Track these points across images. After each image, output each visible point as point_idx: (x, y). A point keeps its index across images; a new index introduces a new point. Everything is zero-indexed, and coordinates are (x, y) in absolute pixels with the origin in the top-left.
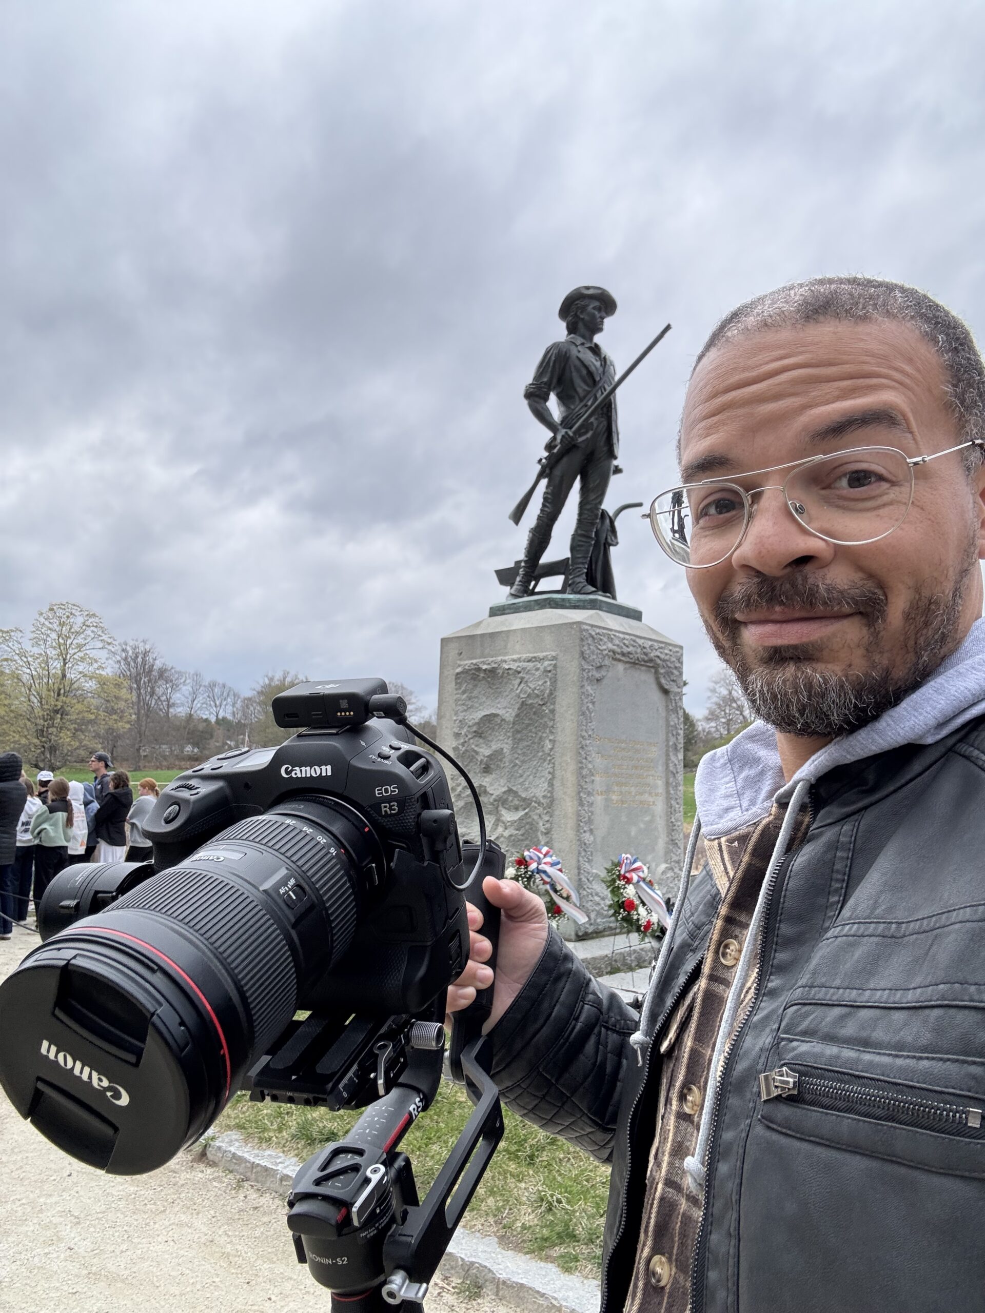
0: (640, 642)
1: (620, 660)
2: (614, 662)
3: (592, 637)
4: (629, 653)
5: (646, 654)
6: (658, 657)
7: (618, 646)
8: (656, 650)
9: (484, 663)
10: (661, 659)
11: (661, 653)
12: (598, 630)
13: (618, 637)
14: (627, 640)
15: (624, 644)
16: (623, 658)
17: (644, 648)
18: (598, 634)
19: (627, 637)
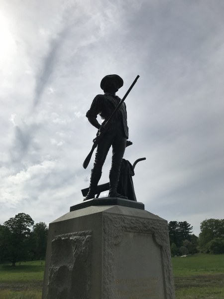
0: (141, 220)
1: (130, 232)
2: (126, 233)
3: (111, 220)
4: (135, 227)
5: (145, 227)
6: (153, 228)
7: (128, 223)
8: (152, 224)
9: (63, 237)
10: (155, 229)
11: (155, 225)
12: (114, 216)
13: (128, 219)
14: (133, 220)
15: (132, 223)
16: (132, 231)
17: (145, 224)
18: (115, 218)
19: (134, 218)
